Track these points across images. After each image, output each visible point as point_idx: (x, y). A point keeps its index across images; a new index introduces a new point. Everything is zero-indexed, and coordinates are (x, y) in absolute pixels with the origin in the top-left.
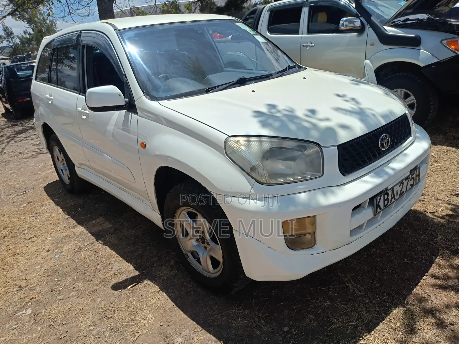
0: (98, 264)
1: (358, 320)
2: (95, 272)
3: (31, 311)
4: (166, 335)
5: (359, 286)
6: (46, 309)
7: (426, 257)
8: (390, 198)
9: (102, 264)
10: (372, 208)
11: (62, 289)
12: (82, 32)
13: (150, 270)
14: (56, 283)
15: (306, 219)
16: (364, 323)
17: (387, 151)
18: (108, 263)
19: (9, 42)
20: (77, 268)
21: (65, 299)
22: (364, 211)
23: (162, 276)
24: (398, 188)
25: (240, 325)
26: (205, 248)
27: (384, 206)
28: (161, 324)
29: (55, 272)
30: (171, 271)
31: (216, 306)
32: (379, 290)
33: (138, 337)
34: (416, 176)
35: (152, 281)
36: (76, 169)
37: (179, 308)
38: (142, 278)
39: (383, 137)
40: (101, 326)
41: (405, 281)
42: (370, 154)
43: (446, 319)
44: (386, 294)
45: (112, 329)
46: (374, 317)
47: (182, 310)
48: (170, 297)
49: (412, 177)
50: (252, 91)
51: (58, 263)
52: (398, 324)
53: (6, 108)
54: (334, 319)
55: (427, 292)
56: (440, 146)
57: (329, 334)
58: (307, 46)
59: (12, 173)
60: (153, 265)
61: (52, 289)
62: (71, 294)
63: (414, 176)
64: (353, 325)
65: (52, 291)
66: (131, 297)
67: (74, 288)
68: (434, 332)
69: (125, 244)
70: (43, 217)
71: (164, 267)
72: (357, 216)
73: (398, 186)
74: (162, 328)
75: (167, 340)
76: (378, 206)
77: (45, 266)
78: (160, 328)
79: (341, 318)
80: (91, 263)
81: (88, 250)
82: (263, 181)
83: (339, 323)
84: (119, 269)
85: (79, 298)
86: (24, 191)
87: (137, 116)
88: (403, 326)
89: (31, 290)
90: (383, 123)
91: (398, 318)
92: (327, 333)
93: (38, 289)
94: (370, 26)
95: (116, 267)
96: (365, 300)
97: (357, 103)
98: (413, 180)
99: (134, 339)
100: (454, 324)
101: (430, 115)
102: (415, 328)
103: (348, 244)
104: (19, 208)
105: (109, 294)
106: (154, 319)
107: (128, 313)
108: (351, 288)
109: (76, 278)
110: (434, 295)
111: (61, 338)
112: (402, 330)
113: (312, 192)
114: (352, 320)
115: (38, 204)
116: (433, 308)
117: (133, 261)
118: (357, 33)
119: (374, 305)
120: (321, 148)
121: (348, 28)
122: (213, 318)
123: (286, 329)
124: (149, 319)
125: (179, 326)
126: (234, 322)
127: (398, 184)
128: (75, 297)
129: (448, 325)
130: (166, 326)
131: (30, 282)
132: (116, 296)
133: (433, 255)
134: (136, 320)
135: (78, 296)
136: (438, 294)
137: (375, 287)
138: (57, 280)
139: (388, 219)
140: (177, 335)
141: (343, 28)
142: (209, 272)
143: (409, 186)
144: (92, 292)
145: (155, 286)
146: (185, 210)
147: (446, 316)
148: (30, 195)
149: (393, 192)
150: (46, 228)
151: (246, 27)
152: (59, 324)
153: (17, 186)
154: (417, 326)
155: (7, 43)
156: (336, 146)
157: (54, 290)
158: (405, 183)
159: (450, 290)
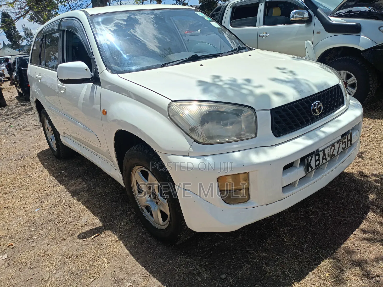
0: (70, 217)
1: (290, 270)
2: (66, 224)
3: (7, 256)
4: (117, 279)
5: (294, 239)
6: (20, 255)
7: (358, 215)
8: (321, 159)
9: (73, 217)
10: (304, 167)
11: (36, 237)
12: (63, 19)
13: (113, 222)
14: (32, 232)
15: (241, 175)
16: (295, 273)
17: (320, 117)
18: (79, 216)
19: (28, 41)
20: (52, 220)
21: (37, 246)
22: (296, 170)
23: (121, 228)
24: (329, 151)
25: (183, 272)
26: (157, 203)
27: (316, 166)
28: (115, 270)
29: (34, 223)
30: (130, 223)
31: (165, 255)
32: (312, 244)
33: (93, 280)
34: (348, 140)
35: (113, 232)
36: (61, 137)
37: (133, 255)
38: (104, 229)
39: (316, 103)
40: (63, 270)
41: (337, 236)
42: (303, 119)
43: (373, 271)
44: (319, 247)
45: (72, 273)
46: (306, 267)
47: (135, 258)
48: (126, 246)
49: (344, 141)
50: (201, 65)
51: (37, 215)
52: (327, 275)
53: (19, 92)
54: (269, 268)
55: (357, 246)
56: (378, 120)
57: (263, 282)
58: (263, 36)
59: (15, 143)
60: (116, 218)
61: (28, 238)
62: (43, 243)
63: (346, 140)
64: (286, 275)
65: (28, 240)
66: (93, 246)
67: (46, 237)
68: (360, 283)
69: (95, 201)
70: (32, 178)
71: (124, 220)
72: (289, 174)
73: (329, 148)
74: (115, 273)
75: (117, 284)
76: (309, 165)
77: (26, 218)
78: (113, 274)
79: (274, 268)
80: (64, 216)
81: (64, 205)
82: (201, 140)
83: (272, 272)
84: (86, 221)
85: (49, 246)
86: (21, 157)
87: (100, 87)
88: (332, 276)
89: (10, 238)
90: (316, 91)
91: (327, 269)
92: (260, 281)
93: (17, 238)
94: (317, 17)
95: (84, 219)
96: (299, 252)
97: (294, 74)
98: (344, 143)
99: (89, 283)
100: (380, 276)
101: (370, 93)
102: (343, 279)
103: (281, 200)
104: (15, 170)
105: (74, 243)
106: (109, 265)
107: (88, 260)
108: (287, 241)
109: (49, 228)
110: (363, 249)
111: (27, 280)
112: (330, 280)
113: (246, 151)
114: (285, 270)
115: (30, 167)
116: (361, 260)
117: (99, 215)
118: (305, 23)
119: (306, 257)
120: (255, 111)
121: (297, 19)
122: (160, 265)
123: (224, 276)
124: (105, 265)
125: (130, 272)
126: (178, 269)
127: (329, 146)
128: (46, 245)
129: (375, 276)
130: (118, 272)
131: (10, 231)
132: (80, 245)
133: (365, 213)
134: (94, 266)
135: (48, 244)
136: (367, 248)
137: (308, 240)
138: (33, 230)
139: (320, 179)
140: (127, 280)
141: (293, 19)
142: (160, 224)
143: (341, 150)
144: (61, 241)
145: (114, 237)
146: (139, 169)
147: (373, 268)
148: (25, 160)
149: (324, 154)
150: (32, 187)
151: (204, 15)
152: (28, 268)
153: (16, 153)
154: (345, 277)
155: (27, 42)
156: (270, 110)
157: (30, 238)
158: (337, 146)
159: (378, 245)
